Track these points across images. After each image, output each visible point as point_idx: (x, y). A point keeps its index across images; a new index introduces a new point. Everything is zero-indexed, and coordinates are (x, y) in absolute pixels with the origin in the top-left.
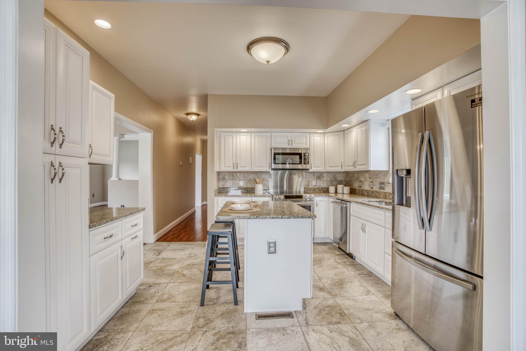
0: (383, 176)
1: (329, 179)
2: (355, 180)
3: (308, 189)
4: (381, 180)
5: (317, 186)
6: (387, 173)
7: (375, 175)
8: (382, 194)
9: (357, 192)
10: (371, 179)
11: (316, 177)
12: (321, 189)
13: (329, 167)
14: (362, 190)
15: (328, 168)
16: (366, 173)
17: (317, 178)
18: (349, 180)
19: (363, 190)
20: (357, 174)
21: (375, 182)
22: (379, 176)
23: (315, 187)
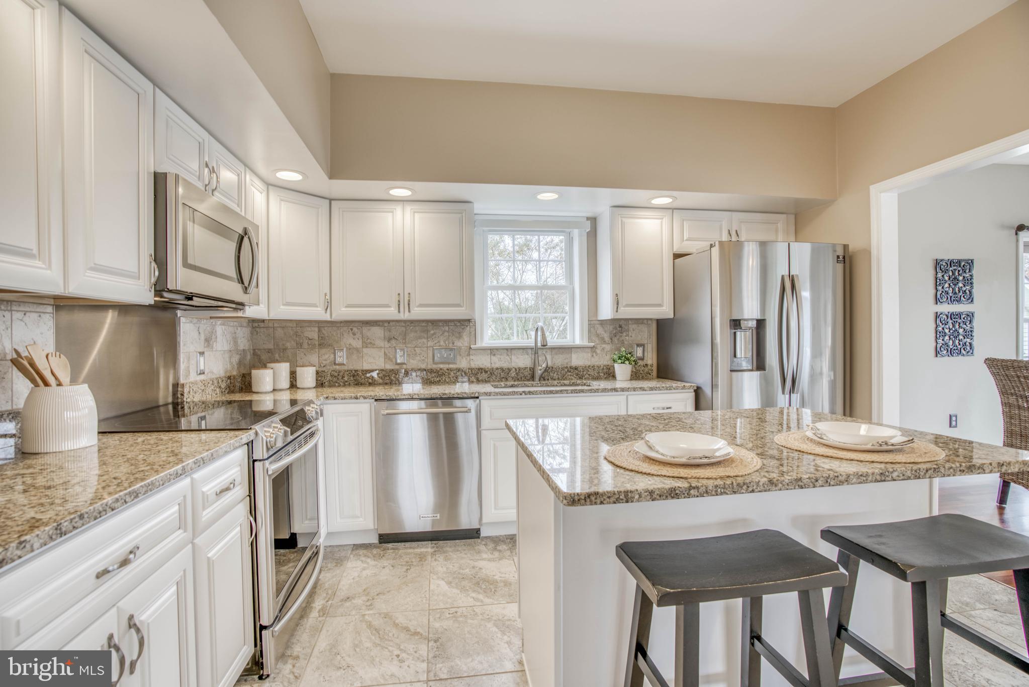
0: (446, 334)
1: (226, 347)
2: (305, 346)
3: (190, 387)
4: (439, 342)
5: (206, 373)
6: (463, 327)
7: (416, 332)
8: (449, 374)
9: (329, 378)
10: (393, 342)
11: (203, 337)
12: (215, 382)
13: (284, 305)
14: (356, 371)
15: (282, 307)
16: (373, 326)
17: (205, 344)
18: (271, 346)
19: (362, 371)
20: (316, 329)
21: (415, 347)
22: (433, 334)
23: (202, 377)
